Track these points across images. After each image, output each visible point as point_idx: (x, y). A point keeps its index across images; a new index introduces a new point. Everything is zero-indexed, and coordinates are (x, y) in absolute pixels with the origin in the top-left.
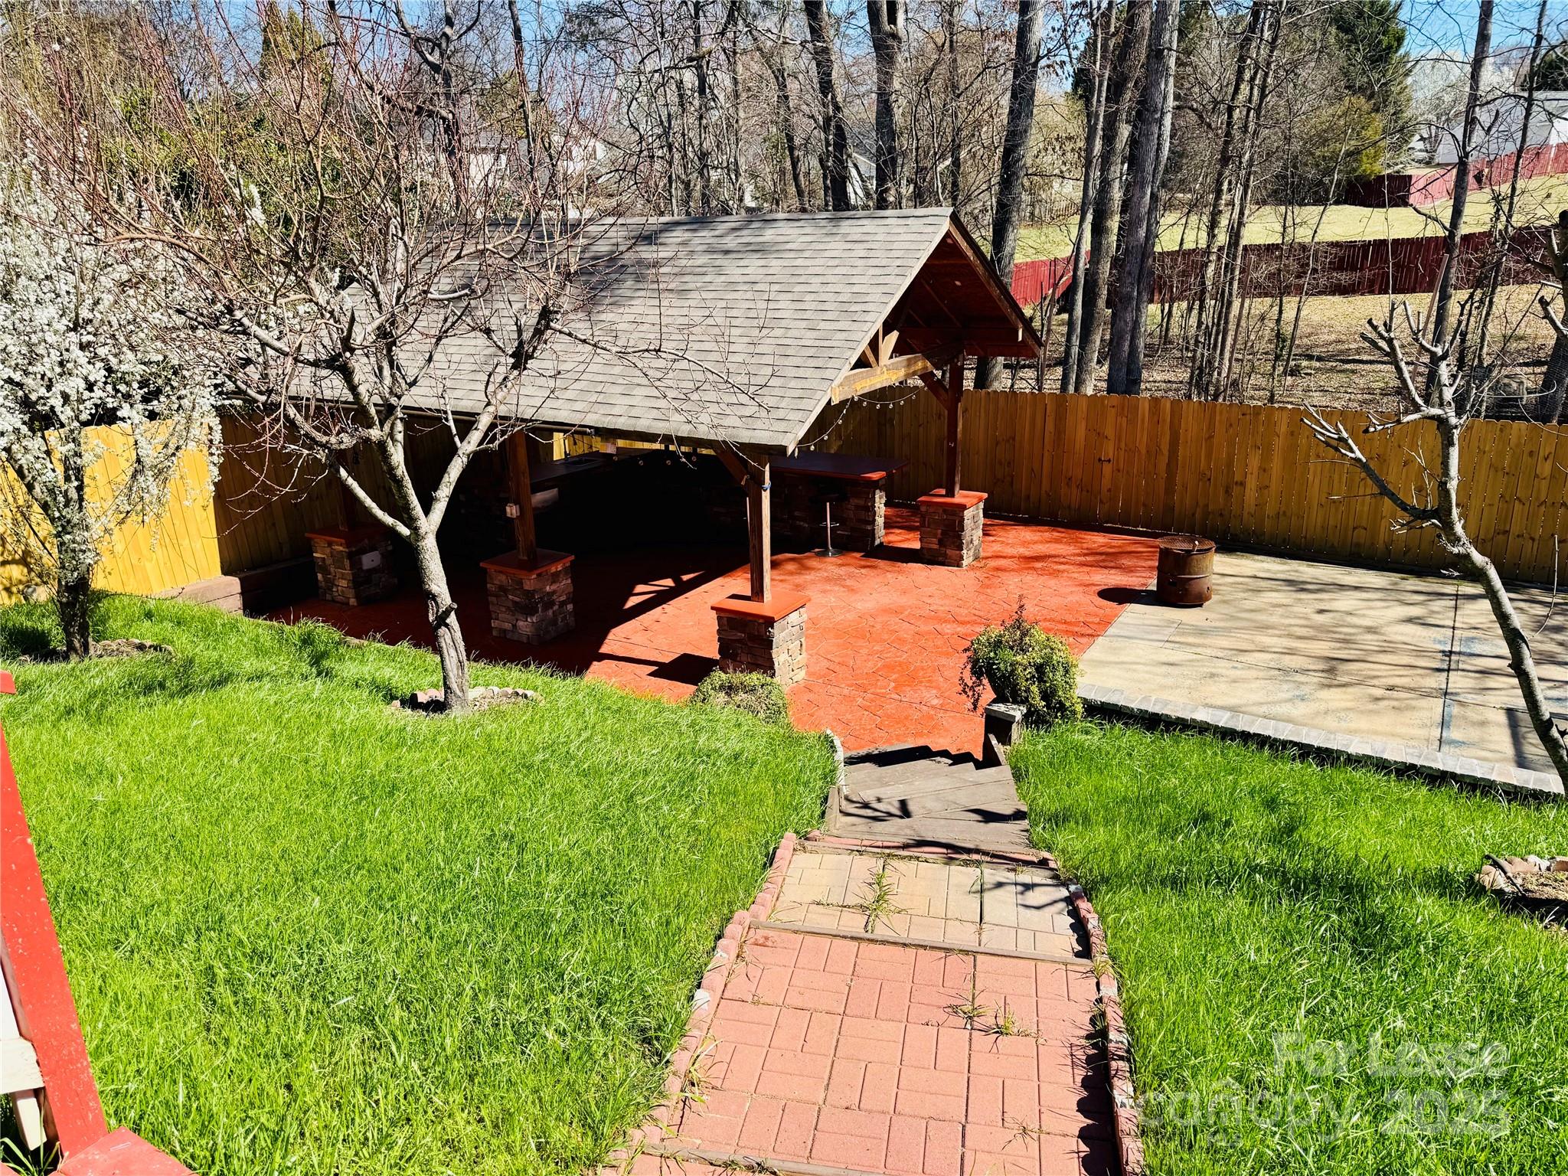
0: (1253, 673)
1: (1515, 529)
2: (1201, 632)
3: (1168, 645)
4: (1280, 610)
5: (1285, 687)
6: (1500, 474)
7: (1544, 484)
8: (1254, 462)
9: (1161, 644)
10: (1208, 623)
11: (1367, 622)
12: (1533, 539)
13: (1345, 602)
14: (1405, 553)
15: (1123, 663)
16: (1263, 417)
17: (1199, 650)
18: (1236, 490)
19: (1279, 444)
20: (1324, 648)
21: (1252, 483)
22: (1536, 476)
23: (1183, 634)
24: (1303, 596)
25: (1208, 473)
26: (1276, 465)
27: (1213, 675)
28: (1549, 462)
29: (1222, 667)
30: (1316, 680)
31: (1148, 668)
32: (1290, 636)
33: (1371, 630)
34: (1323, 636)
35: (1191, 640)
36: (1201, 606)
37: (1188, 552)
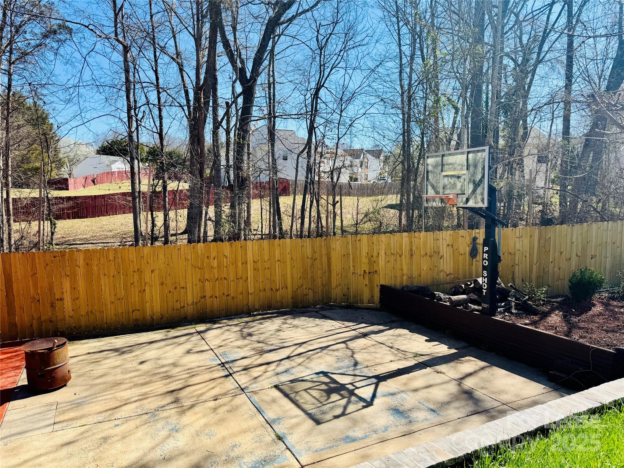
0: (132, 424)
1: (208, 294)
2: (77, 404)
3: (56, 427)
4: (118, 370)
5: (160, 425)
6: (197, 269)
7: (216, 271)
8: (67, 285)
9: (50, 429)
10: (77, 396)
11: (170, 361)
12: (216, 297)
13: (151, 353)
14: (161, 318)
15: (26, 462)
16: (67, 257)
17: (83, 422)
18: (58, 304)
19: (81, 271)
20: (160, 387)
21: (68, 298)
22: (212, 267)
23: (64, 412)
24: (126, 356)
25: (37, 297)
26: (81, 284)
27: (105, 439)
28: (216, 260)
29: (107, 429)
30: (173, 411)
31: (51, 456)
32: (136, 385)
33: (175, 365)
34: (154, 378)
35: (72, 415)
36: (65, 385)
37: (51, 350)
